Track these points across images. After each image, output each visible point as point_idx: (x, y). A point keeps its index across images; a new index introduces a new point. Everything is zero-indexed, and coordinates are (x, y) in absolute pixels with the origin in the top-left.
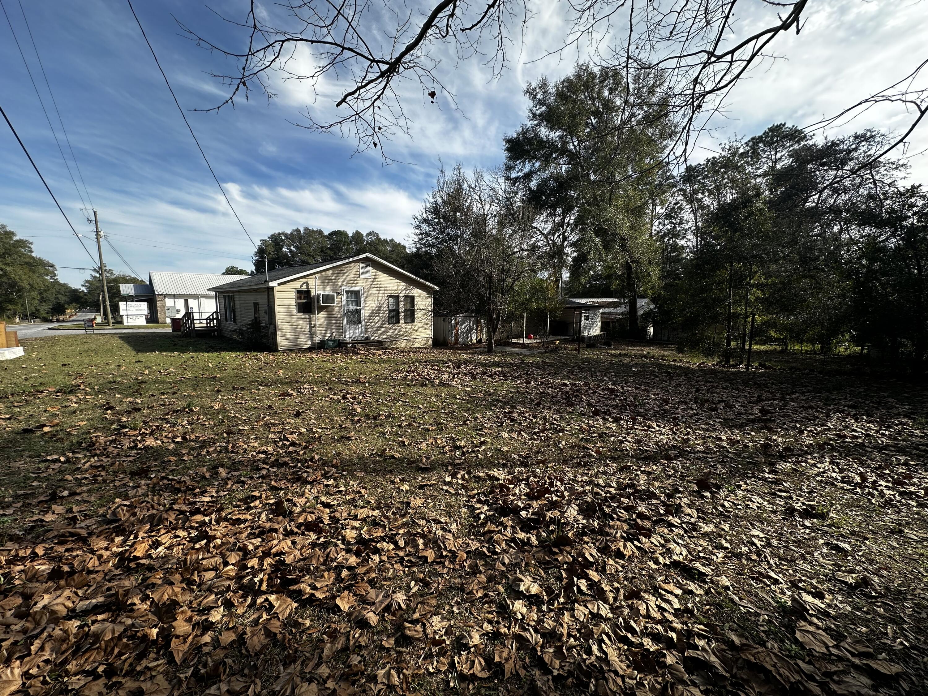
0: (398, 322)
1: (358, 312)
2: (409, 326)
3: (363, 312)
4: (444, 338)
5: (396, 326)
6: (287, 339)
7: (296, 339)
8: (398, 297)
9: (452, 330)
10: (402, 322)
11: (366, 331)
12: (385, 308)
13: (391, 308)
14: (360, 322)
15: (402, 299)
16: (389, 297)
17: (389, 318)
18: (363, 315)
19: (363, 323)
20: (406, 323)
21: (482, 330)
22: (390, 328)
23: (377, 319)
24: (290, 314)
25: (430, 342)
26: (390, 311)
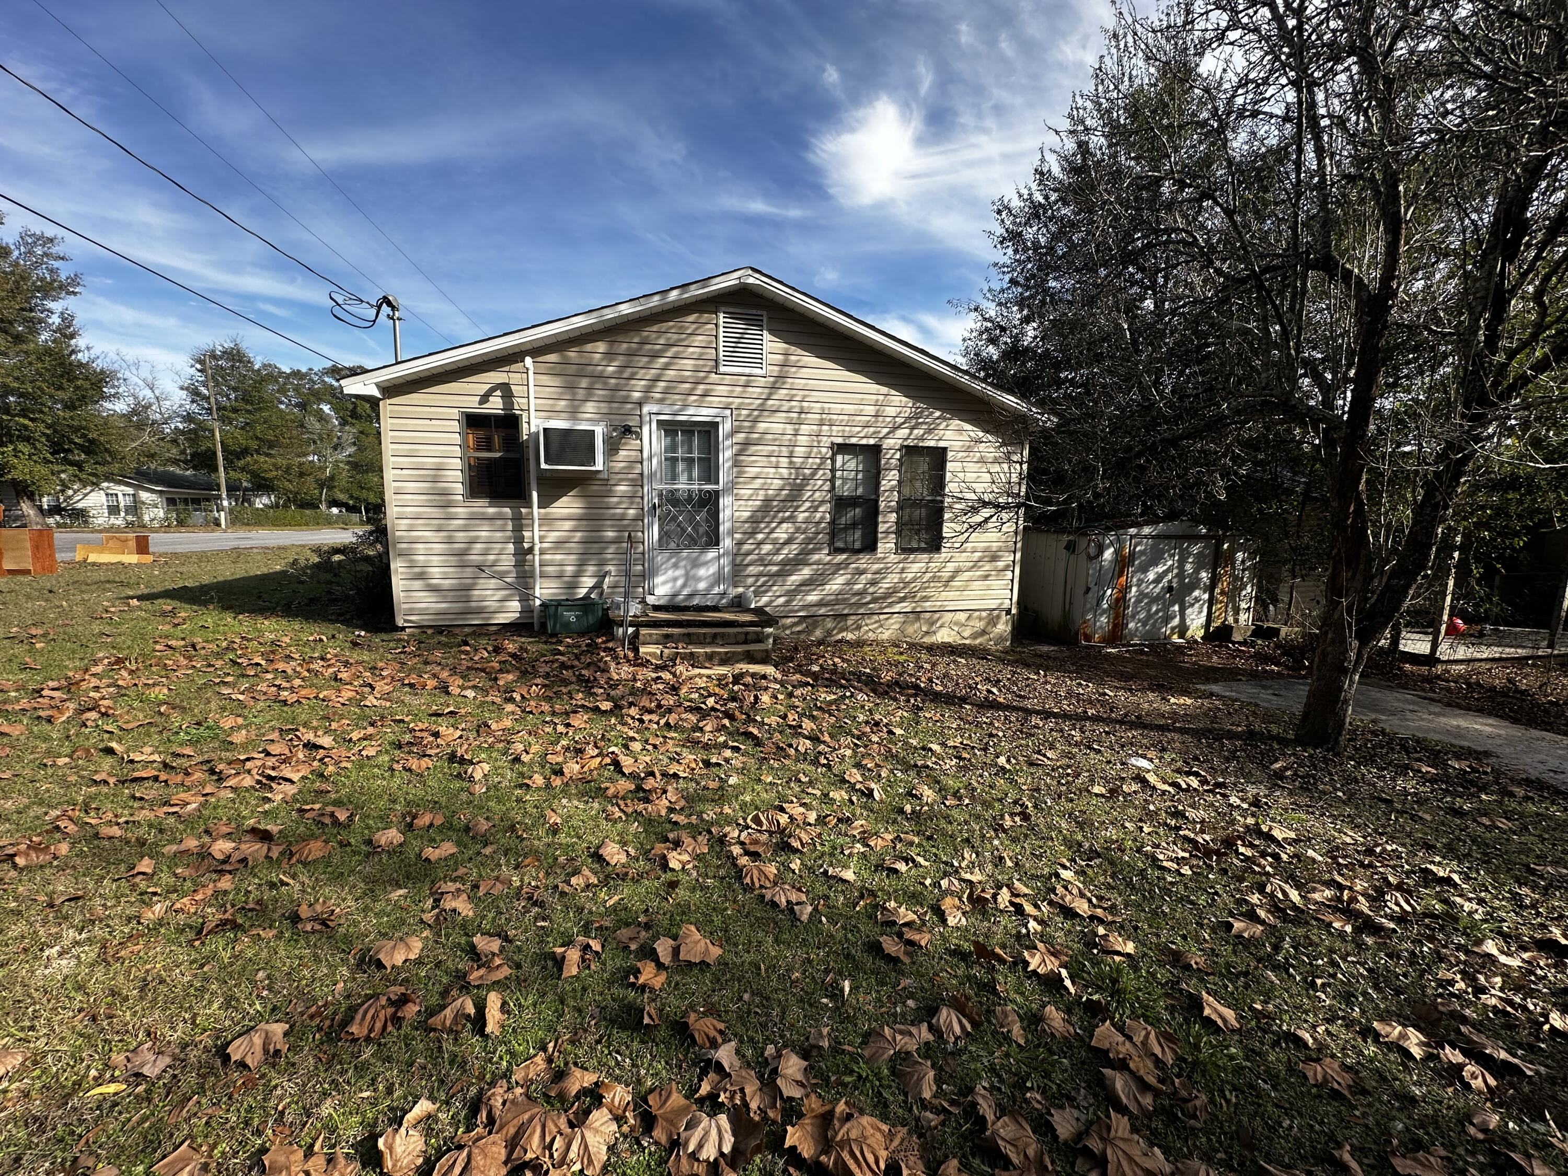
0: (870, 546)
1: (710, 502)
2: (918, 565)
3: (725, 502)
4: (1067, 616)
5: (863, 561)
6: (435, 589)
7: (464, 591)
8: (875, 450)
9: (1101, 583)
10: (886, 545)
11: (737, 572)
12: (818, 490)
13: (846, 490)
14: (713, 540)
15: (891, 456)
16: (841, 449)
17: (834, 531)
18: (725, 515)
19: (727, 543)
20: (904, 549)
21: (1233, 595)
22: (838, 567)
23: (782, 533)
24: (442, 498)
25: (1003, 627)
26: (840, 504)
